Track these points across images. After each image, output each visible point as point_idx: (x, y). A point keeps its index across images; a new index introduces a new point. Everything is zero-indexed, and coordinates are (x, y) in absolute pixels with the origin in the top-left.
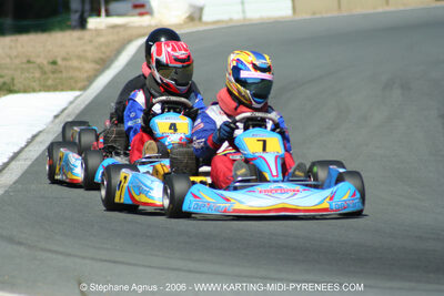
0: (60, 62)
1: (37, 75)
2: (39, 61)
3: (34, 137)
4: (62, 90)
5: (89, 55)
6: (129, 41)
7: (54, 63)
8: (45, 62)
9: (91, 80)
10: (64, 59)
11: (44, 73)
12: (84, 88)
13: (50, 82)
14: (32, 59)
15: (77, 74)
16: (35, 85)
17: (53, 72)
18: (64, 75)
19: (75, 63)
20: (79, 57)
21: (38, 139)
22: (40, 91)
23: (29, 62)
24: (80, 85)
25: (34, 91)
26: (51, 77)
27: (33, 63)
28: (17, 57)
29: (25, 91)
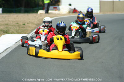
0: (26, 24)
1: (18, 28)
2: (20, 23)
7: (24, 24)
8: (22, 24)
9: (32, 31)
13: (20, 31)
15: (29, 29)
16: (15, 31)
19: (30, 25)
24: (28, 32)
25: (14, 33)
27: (18, 24)
28: (15, 22)
29: (12, 33)
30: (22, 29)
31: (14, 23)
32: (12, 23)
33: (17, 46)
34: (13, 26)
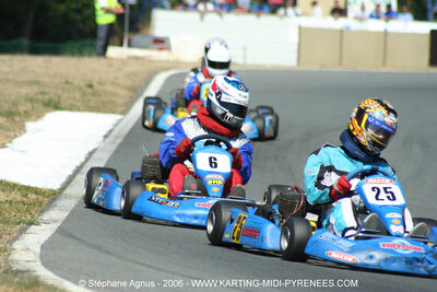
0: (96, 86)
2: (76, 82)
4: (104, 112)
5: (121, 82)
6: (155, 73)
7: (90, 86)
8: (83, 85)
9: (128, 105)
10: (100, 83)
11: (84, 94)
12: (124, 113)
13: (92, 104)
14: (70, 80)
15: (114, 99)
16: (78, 104)
18: (103, 98)
19: (109, 88)
20: (113, 83)
21: (94, 155)
22: (84, 110)
23: (67, 82)
24: (120, 109)
25: (79, 110)
26: (92, 99)
27: (71, 84)
28: (55, 76)
29: (70, 110)
31: (56, 81)
33: (114, 147)
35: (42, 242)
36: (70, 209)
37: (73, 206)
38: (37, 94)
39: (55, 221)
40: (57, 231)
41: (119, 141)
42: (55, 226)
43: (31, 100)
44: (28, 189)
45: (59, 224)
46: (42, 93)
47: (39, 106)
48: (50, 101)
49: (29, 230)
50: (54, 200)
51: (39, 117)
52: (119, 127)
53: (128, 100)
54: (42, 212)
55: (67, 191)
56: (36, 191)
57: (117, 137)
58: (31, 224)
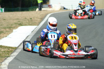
0: (32, 19)
1: (28, 21)
2: (28, 18)
3: (28, 36)
4: (33, 25)
5: (39, 17)
6: (47, 14)
7: (31, 19)
8: (29, 19)
9: (39, 23)
10: (33, 18)
11: (29, 21)
12: (38, 25)
13: (30, 23)
14: (26, 18)
15: (36, 21)
16: (27, 24)
17: (31, 21)
18: (33, 22)
19: (36, 19)
20: (36, 17)
21: (28, 37)
23: (25, 18)
24: (37, 24)
25: (27, 25)
29: (25, 25)
30: (32, 22)
31: (23, 18)
32: (21, 18)
33: (34, 34)
34: (23, 20)
35: (10, 62)
36: (19, 52)
37: (20, 51)
38: (17, 22)
39: (14, 56)
40: (14, 58)
41: (35, 33)
42: (14, 57)
43: (16, 24)
44: (10, 47)
45: (15, 56)
46: (19, 22)
47: (17, 25)
48: (20, 23)
49: (7, 59)
50: (16, 50)
51: (17, 28)
52: (36, 29)
53: (39, 21)
54: (12, 53)
55: (19, 47)
56: (12, 48)
57: (35, 32)
58: (8, 57)
